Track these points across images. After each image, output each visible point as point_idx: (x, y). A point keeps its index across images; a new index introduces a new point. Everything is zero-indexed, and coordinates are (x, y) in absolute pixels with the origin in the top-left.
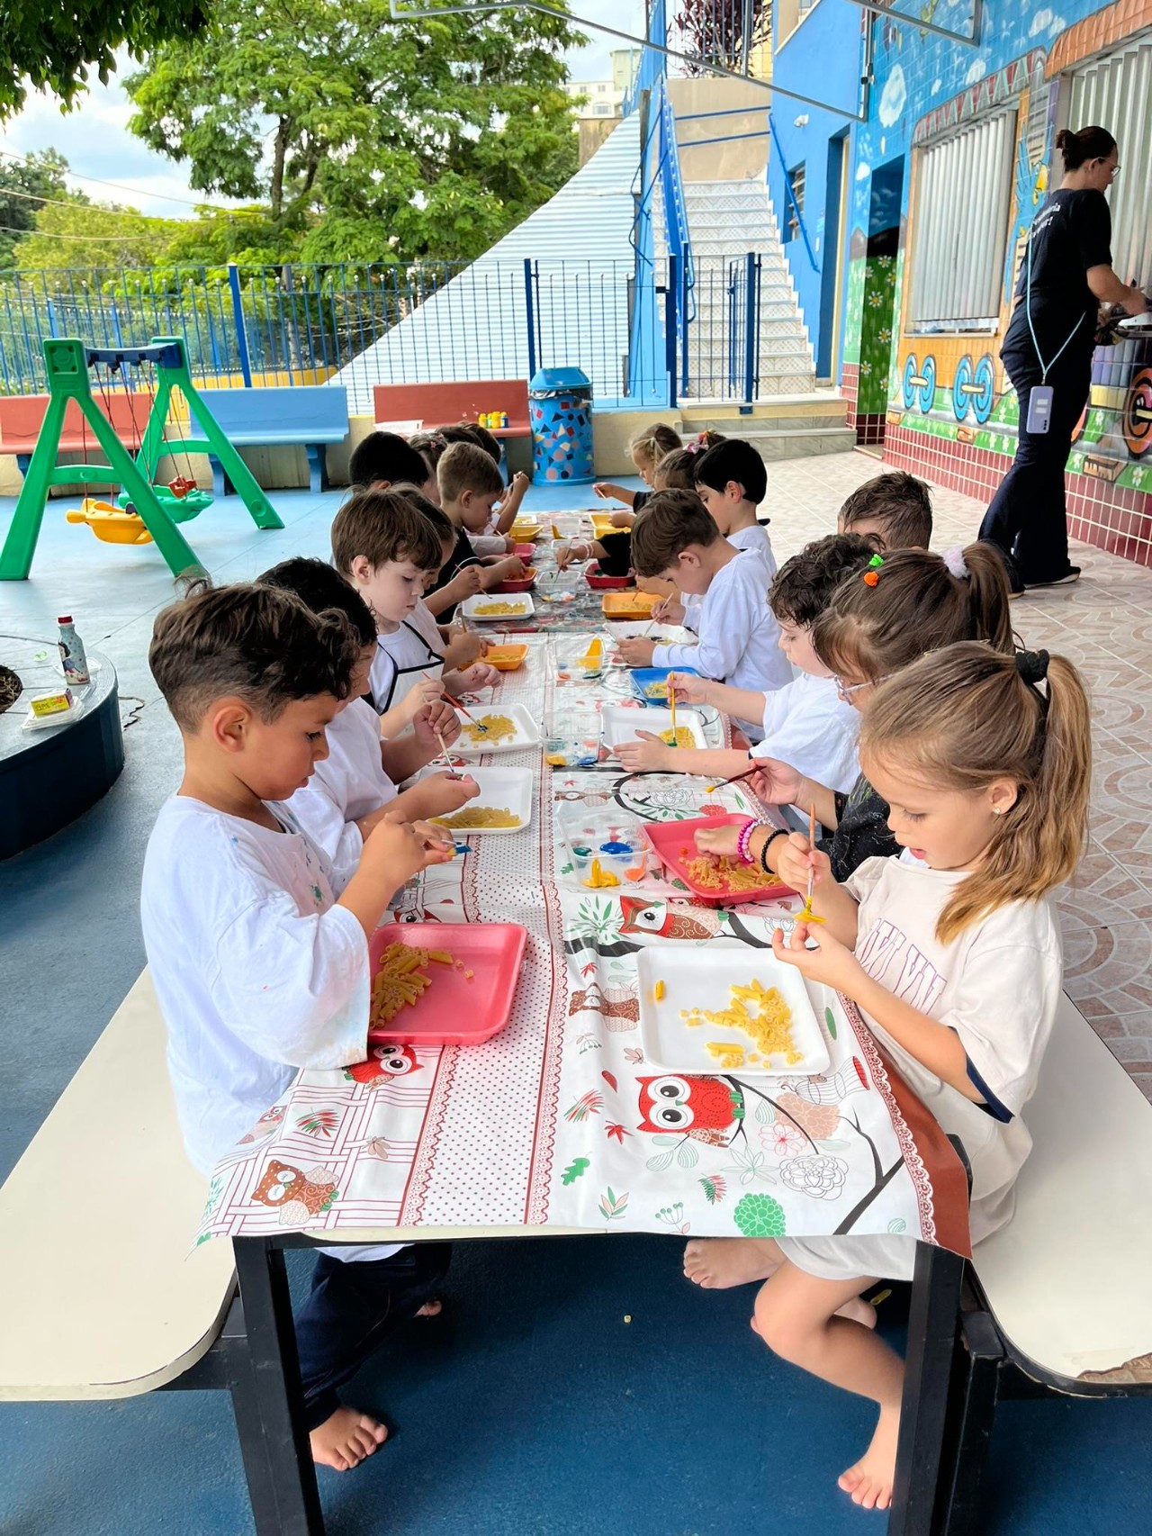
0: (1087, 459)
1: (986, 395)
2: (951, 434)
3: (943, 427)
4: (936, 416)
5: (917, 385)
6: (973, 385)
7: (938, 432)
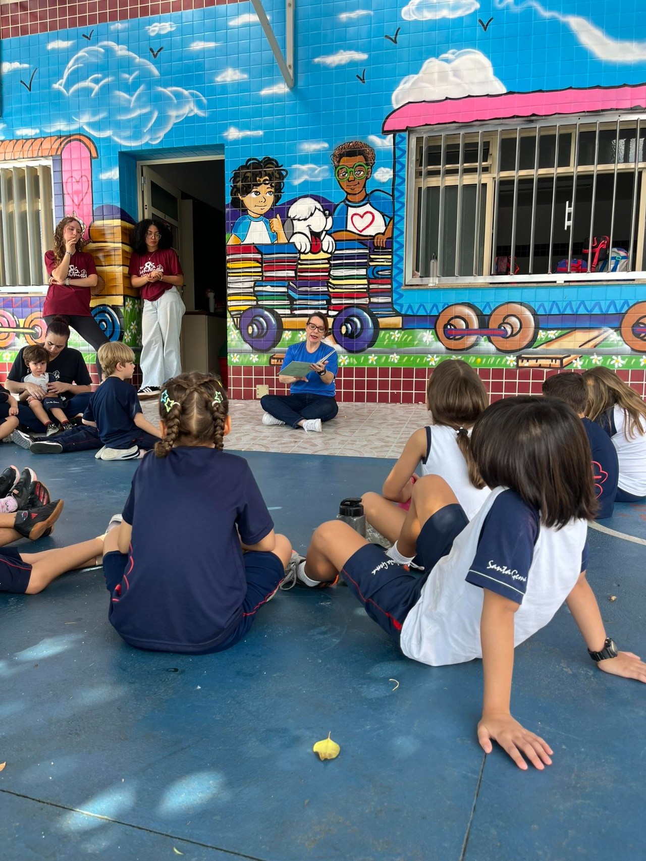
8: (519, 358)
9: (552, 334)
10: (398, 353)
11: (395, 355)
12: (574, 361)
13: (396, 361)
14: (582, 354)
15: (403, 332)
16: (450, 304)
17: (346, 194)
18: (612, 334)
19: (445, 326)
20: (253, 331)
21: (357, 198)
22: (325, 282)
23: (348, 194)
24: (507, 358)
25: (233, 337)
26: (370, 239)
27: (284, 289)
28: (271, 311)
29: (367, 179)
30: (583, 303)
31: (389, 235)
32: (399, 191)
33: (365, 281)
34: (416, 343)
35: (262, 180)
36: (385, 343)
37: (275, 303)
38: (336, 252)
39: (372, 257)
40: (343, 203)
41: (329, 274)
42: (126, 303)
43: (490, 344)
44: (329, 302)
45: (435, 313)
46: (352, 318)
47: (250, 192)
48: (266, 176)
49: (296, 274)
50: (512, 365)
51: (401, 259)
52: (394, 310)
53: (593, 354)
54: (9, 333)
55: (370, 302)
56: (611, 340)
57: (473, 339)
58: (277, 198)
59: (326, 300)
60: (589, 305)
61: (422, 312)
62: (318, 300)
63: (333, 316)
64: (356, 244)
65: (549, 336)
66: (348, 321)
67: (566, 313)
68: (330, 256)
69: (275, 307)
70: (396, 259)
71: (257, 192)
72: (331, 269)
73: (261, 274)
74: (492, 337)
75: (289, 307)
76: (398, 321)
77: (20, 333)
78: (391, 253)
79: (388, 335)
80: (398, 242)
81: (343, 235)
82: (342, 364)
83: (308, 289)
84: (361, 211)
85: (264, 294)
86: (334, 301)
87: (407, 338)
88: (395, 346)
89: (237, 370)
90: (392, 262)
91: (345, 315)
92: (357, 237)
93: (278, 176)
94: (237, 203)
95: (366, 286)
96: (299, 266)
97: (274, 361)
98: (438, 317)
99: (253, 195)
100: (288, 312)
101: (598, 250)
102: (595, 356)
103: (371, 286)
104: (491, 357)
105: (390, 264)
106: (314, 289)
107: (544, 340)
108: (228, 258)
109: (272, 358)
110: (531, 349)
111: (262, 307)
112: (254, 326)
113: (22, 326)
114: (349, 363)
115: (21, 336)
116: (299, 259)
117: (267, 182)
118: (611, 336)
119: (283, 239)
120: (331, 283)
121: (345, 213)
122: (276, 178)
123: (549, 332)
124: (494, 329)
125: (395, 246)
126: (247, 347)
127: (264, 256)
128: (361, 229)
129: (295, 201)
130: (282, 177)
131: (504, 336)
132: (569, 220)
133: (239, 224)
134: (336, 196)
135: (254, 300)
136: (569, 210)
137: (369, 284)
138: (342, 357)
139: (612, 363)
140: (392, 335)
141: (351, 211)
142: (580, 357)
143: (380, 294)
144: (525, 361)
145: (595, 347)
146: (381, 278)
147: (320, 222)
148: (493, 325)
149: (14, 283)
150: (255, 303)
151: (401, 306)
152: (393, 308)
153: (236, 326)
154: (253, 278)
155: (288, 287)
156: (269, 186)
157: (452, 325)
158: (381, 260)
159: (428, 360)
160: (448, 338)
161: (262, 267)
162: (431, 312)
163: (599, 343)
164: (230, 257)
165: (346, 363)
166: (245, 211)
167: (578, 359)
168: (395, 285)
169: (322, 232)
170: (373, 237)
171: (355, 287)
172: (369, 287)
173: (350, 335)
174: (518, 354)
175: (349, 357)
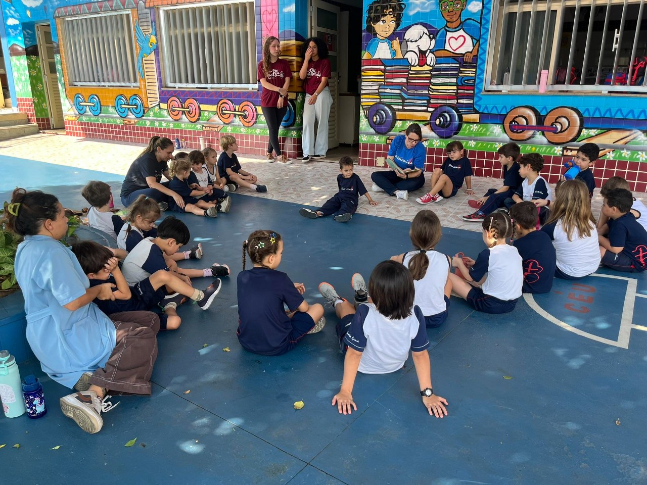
0: (203, 126)
1: (139, 108)
2: (119, 123)
3: (112, 120)
4: (105, 116)
5: (86, 106)
6: (128, 105)
7: (110, 122)
8: (564, 149)
9: (593, 132)
10: (474, 140)
11: (473, 141)
12: (608, 153)
13: (473, 146)
14: (614, 149)
15: (479, 125)
16: (516, 106)
17: (446, 22)
18: (640, 135)
19: (511, 123)
20: (377, 120)
21: (454, 25)
22: (427, 87)
23: (447, 21)
24: (555, 148)
25: (363, 123)
26: (461, 56)
27: (399, 92)
28: (389, 106)
29: (462, 10)
30: (620, 110)
31: (475, 53)
32: (485, 19)
33: (455, 88)
34: (488, 133)
35: (388, 12)
36: (466, 132)
37: (392, 101)
38: (436, 66)
39: (461, 69)
40: (443, 29)
41: (430, 81)
42: (298, 97)
43: (544, 137)
44: (429, 102)
45: (504, 112)
46: (444, 114)
47: (379, 21)
48: (390, 8)
49: (407, 80)
50: (558, 154)
51: (483, 71)
52: (474, 109)
53: (622, 149)
54: (230, 114)
55: (457, 103)
56: (639, 139)
57: (530, 133)
58: (398, 25)
59: (427, 100)
60: (625, 112)
61: (494, 112)
62: (422, 100)
63: (431, 112)
64: (451, 60)
65: (590, 134)
66: (441, 115)
67: (606, 117)
68: (432, 68)
69: (392, 104)
70: (478, 72)
71: (384, 21)
72: (431, 78)
73: (384, 80)
74: (545, 133)
75: (401, 104)
76: (476, 117)
77: (236, 114)
78: (475, 67)
79: (468, 127)
80: (481, 59)
81: (442, 53)
82: (435, 146)
83: (415, 92)
84: (456, 34)
85: (385, 94)
86: (432, 101)
87: (482, 130)
88: (473, 135)
89: (365, 146)
90: (476, 74)
91: (439, 111)
92: (452, 55)
93: (399, 9)
94: (370, 29)
95: (456, 91)
96: (410, 75)
97: (389, 141)
98: (505, 116)
99: (381, 23)
100: (400, 107)
101: (637, 68)
102: (625, 151)
103: (459, 91)
104: (543, 147)
105: (474, 75)
106: (419, 92)
107: (585, 136)
108: (362, 68)
109: (388, 139)
110: (575, 143)
111: (384, 103)
112: (378, 116)
113: (237, 110)
114: (440, 145)
115: (237, 116)
116: (410, 70)
117: (391, 13)
118: (640, 136)
119: (400, 56)
120: (431, 88)
121: (444, 36)
122: (398, 10)
123: (590, 130)
124: (548, 127)
125: (479, 62)
126: (372, 130)
127: (387, 68)
128: (455, 49)
129: (409, 27)
130: (401, 9)
131: (555, 131)
132: (616, 43)
133: (371, 44)
134: (439, 24)
135: (378, 99)
136: (617, 35)
137: (458, 89)
138: (435, 140)
139: (638, 157)
140: (471, 127)
141: (449, 35)
142: (613, 151)
143: (465, 97)
144: (569, 151)
145: (626, 144)
146: (467, 85)
147: (426, 43)
148: (547, 123)
149: (233, 82)
150: (378, 100)
151: (480, 106)
152: (474, 108)
153: (366, 116)
154: (378, 83)
155: (401, 90)
156: (392, 16)
157: (516, 122)
158: (468, 72)
159: (496, 146)
160: (513, 131)
161: (384, 75)
162: (501, 112)
163: (629, 142)
164: (364, 68)
165: (438, 145)
166: (375, 35)
167: (611, 152)
168: (476, 90)
169: (427, 51)
170: (464, 55)
171: (448, 91)
172: (457, 91)
173: (441, 126)
174: (564, 146)
175: (440, 141)
